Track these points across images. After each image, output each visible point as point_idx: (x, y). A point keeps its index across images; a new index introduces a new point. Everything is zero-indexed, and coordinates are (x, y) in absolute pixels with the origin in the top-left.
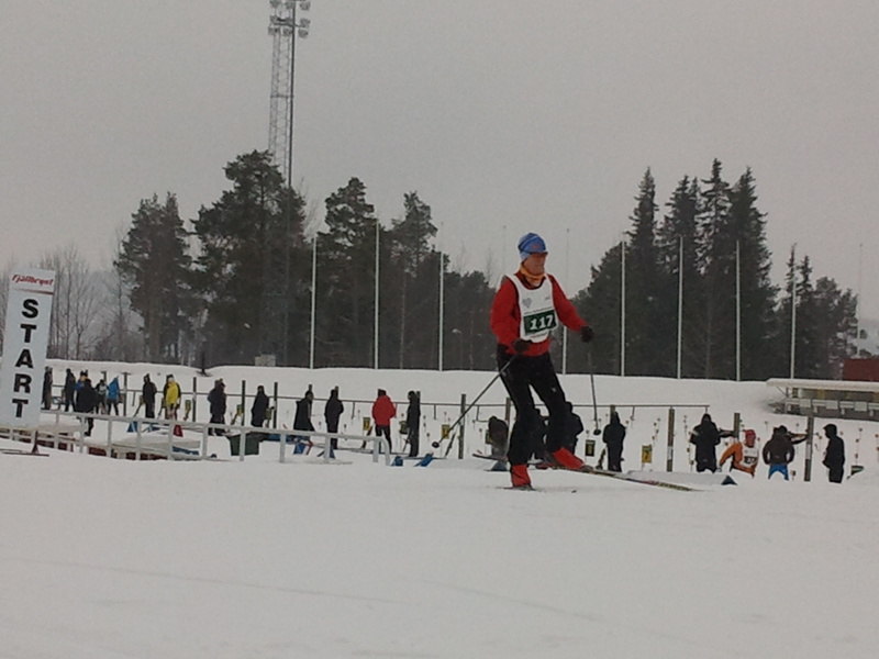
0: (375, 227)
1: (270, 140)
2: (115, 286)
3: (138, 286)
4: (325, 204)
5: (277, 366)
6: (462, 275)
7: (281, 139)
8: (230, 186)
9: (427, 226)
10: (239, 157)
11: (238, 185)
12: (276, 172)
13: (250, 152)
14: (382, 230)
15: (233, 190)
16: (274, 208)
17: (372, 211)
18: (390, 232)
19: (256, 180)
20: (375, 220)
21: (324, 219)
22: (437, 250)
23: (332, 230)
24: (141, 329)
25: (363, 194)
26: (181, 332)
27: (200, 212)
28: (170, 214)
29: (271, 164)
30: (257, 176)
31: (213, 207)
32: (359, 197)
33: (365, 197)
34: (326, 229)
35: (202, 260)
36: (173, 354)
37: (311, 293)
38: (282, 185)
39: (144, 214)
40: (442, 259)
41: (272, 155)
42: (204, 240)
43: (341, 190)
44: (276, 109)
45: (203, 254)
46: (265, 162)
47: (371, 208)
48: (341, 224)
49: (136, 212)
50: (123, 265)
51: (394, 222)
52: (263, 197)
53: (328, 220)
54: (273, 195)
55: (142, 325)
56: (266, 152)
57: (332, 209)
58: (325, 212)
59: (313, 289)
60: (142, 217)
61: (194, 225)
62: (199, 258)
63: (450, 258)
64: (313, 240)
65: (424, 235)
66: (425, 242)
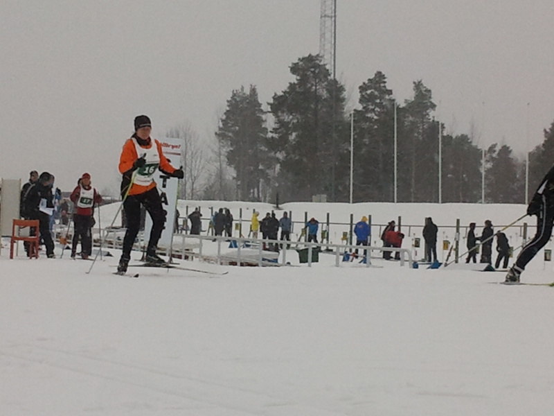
0: (393, 105)
1: (320, 46)
2: (216, 150)
3: (232, 149)
4: (359, 90)
5: (327, 201)
6: (454, 137)
7: (328, 46)
8: (294, 79)
9: (429, 104)
10: (299, 59)
11: (298, 78)
12: (325, 69)
13: (307, 55)
14: (398, 108)
15: (296, 82)
16: (325, 94)
17: (391, 94)
18: (404, 108)
19: (312, 75)
20: (394, 100)
21: (358, 100)
22: (436, 120)
23: (364, 108)
24: (234, 178)
25: (385, 82)
26: (261, 180)
27: (273, 98)
28: (253, 100)
29: (322, 63)
30: (312, 72)
31: (282, 94)
32: (382, 85)
33: (386, 84)
34: (360, 107)
35: (275, 131)
36: (256, 195)
37: (350, 152)
38: (329, 77)
39: (235, 100)
40: (440, 126)
41: (322, 57)
42: (277, 116)
43: (369, 80)
44: (324, 26)
45: (276, 126)
46: (317, 62)
47: (390, 92)
48: (370, 103)
49: (230, 99)
50: (221, 135)
51: (406, 101)
52: (316, 86)
53: (361, 101)
54: (323, 85)
55: (235, 175)
56: (318, 55)
57: (364, 94)
58: (359, 95)
59: (352, 149)
60: (234, 102)
61: (269, 106)
62: (274, 129)
63: (445, 126)
64: (351, 115)
65: (427, 109)
66: (428, 114)
